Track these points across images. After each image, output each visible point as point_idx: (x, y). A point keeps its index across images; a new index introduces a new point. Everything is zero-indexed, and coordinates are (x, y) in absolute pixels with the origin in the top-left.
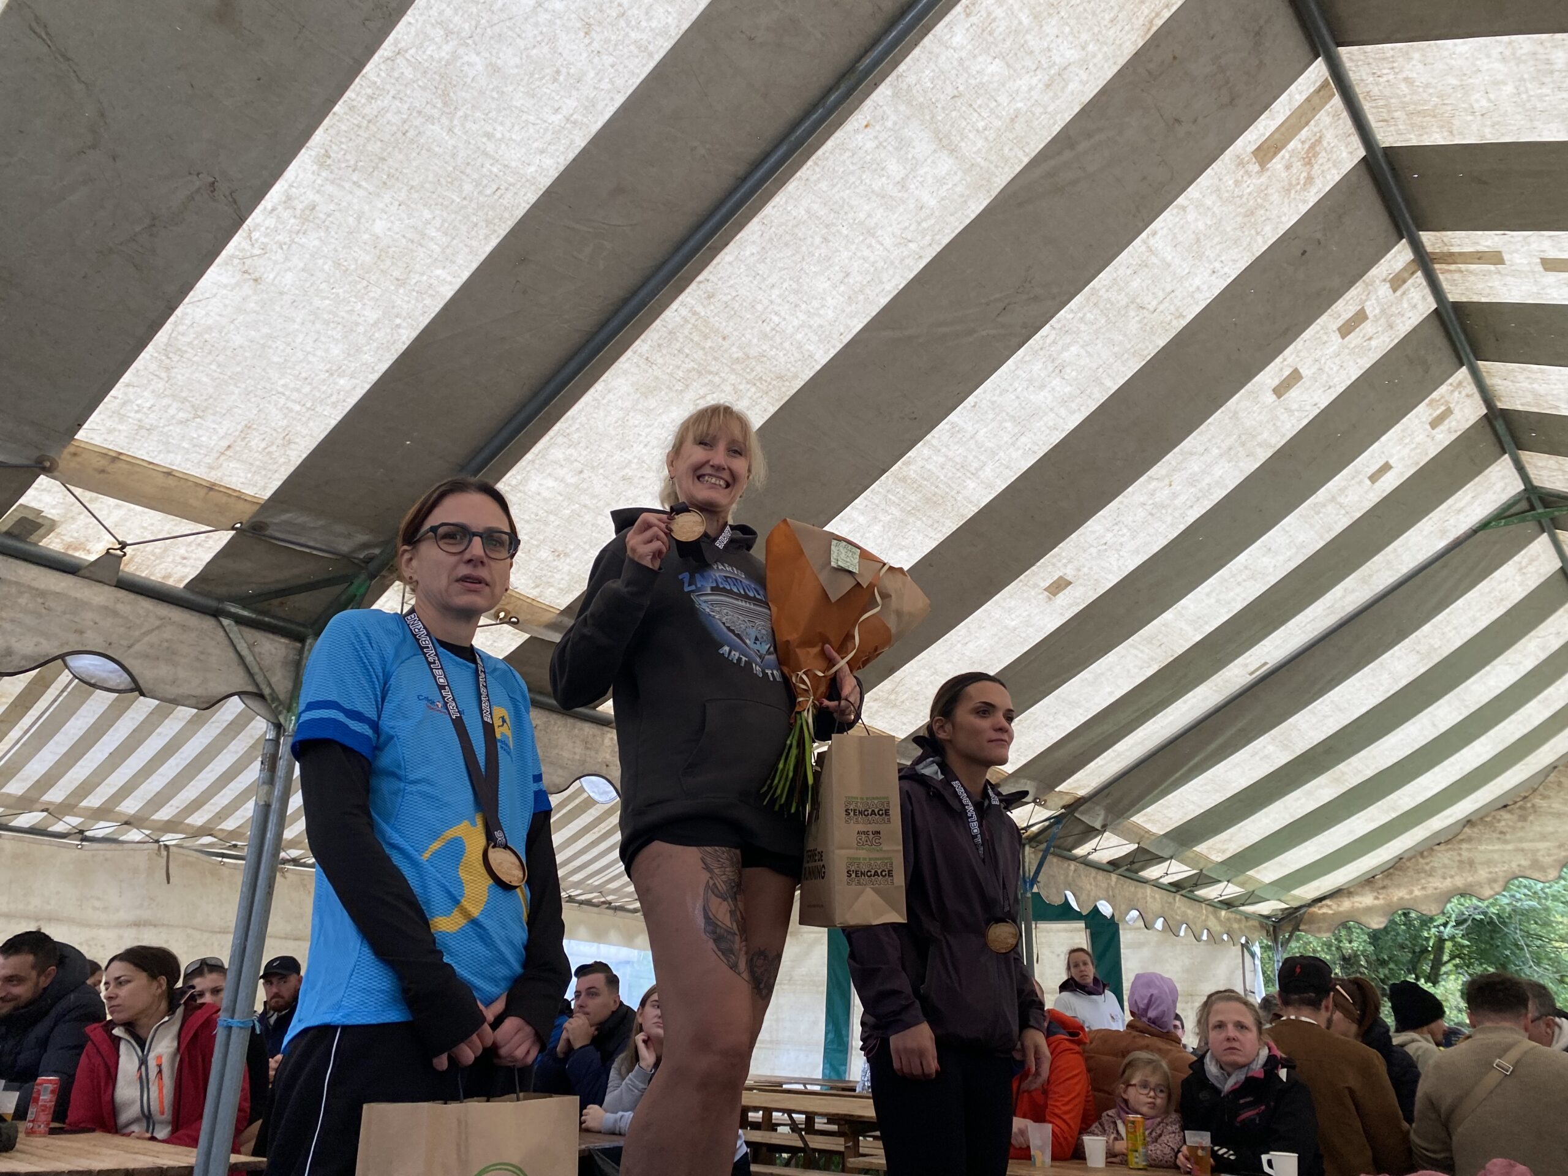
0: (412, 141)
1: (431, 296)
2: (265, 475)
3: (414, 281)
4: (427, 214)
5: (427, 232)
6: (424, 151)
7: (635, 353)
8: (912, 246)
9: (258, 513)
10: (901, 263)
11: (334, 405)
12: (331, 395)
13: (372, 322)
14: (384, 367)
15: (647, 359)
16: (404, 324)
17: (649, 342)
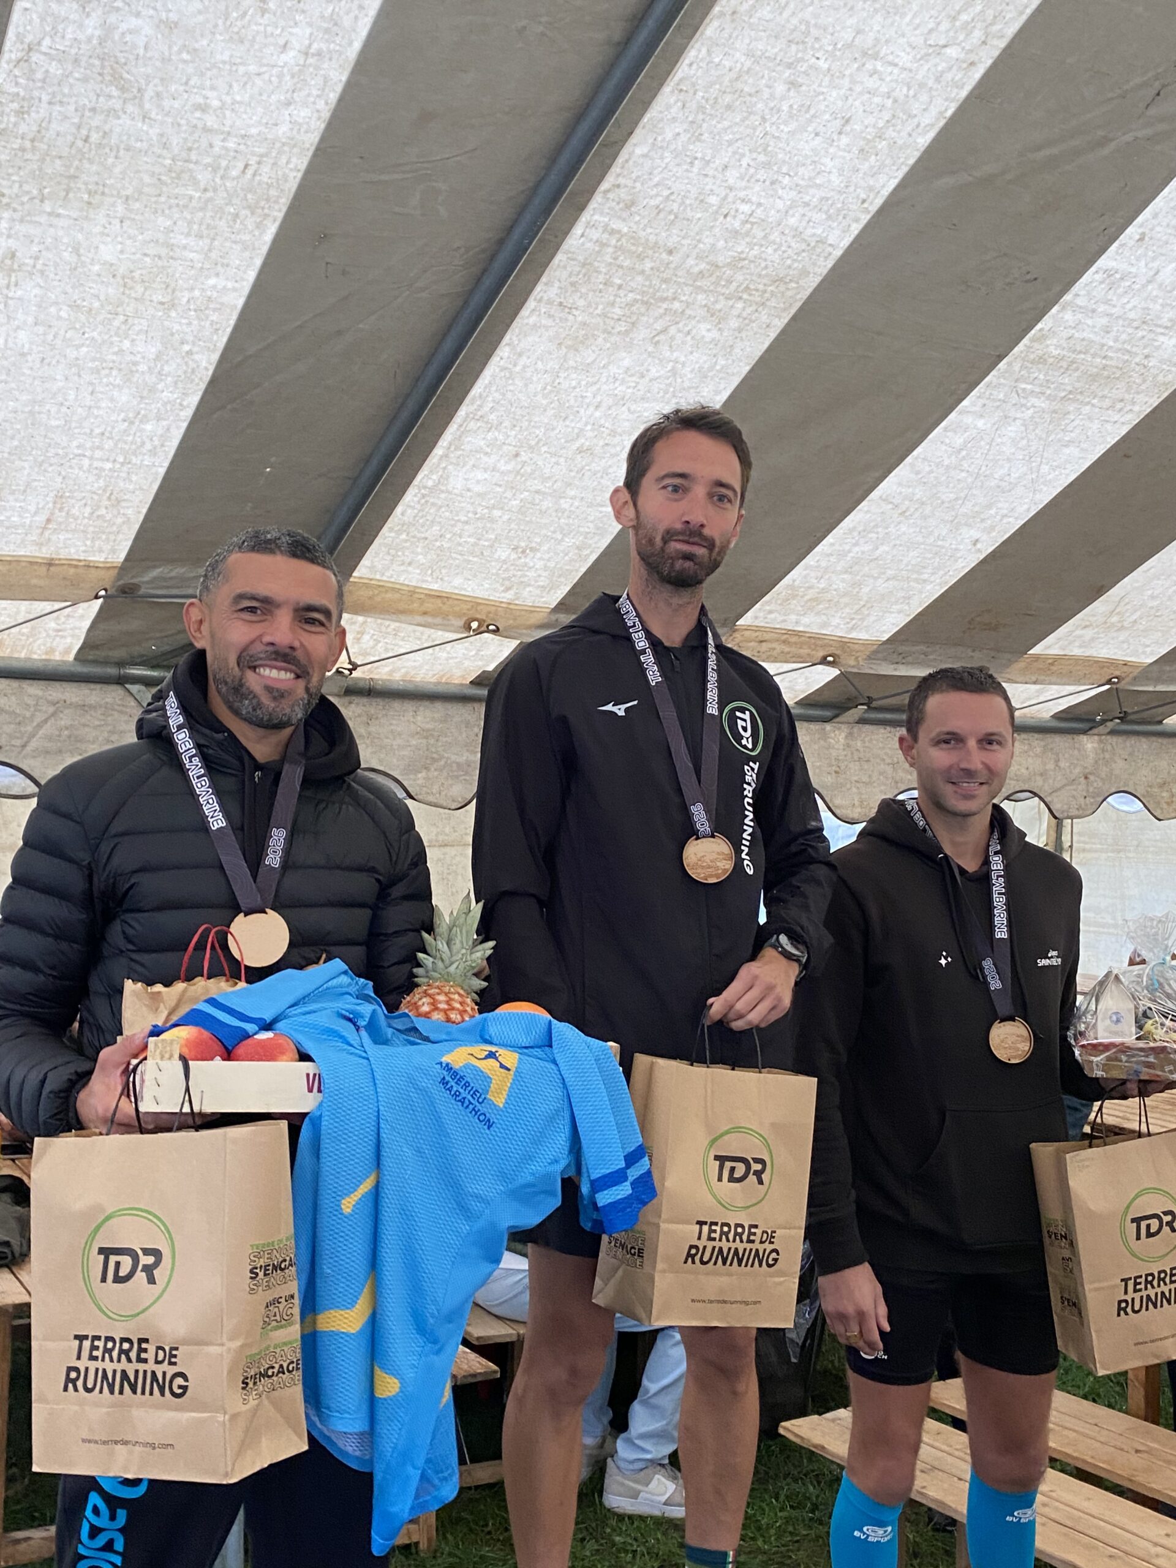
0: (100, 146)
1: (214, 310)
2: (108, 539)
3: (185, 300)
4: (163, 222)
5: (172, 241)
6: (122, 152)
7: (540, 301)
8: (952, 52)
9: (119, 577)
10: (938, 80)
11: (153, 452)
12: (143, 443)
13: (152, 356)
14: (194, 400)
15: (561, 304)
16: (195, 349)
17: (557, 284)
